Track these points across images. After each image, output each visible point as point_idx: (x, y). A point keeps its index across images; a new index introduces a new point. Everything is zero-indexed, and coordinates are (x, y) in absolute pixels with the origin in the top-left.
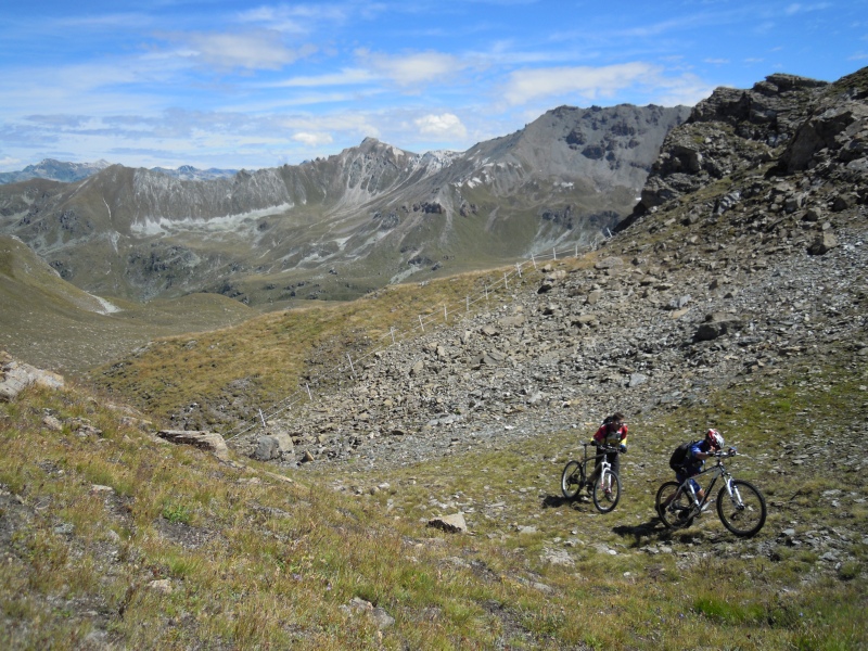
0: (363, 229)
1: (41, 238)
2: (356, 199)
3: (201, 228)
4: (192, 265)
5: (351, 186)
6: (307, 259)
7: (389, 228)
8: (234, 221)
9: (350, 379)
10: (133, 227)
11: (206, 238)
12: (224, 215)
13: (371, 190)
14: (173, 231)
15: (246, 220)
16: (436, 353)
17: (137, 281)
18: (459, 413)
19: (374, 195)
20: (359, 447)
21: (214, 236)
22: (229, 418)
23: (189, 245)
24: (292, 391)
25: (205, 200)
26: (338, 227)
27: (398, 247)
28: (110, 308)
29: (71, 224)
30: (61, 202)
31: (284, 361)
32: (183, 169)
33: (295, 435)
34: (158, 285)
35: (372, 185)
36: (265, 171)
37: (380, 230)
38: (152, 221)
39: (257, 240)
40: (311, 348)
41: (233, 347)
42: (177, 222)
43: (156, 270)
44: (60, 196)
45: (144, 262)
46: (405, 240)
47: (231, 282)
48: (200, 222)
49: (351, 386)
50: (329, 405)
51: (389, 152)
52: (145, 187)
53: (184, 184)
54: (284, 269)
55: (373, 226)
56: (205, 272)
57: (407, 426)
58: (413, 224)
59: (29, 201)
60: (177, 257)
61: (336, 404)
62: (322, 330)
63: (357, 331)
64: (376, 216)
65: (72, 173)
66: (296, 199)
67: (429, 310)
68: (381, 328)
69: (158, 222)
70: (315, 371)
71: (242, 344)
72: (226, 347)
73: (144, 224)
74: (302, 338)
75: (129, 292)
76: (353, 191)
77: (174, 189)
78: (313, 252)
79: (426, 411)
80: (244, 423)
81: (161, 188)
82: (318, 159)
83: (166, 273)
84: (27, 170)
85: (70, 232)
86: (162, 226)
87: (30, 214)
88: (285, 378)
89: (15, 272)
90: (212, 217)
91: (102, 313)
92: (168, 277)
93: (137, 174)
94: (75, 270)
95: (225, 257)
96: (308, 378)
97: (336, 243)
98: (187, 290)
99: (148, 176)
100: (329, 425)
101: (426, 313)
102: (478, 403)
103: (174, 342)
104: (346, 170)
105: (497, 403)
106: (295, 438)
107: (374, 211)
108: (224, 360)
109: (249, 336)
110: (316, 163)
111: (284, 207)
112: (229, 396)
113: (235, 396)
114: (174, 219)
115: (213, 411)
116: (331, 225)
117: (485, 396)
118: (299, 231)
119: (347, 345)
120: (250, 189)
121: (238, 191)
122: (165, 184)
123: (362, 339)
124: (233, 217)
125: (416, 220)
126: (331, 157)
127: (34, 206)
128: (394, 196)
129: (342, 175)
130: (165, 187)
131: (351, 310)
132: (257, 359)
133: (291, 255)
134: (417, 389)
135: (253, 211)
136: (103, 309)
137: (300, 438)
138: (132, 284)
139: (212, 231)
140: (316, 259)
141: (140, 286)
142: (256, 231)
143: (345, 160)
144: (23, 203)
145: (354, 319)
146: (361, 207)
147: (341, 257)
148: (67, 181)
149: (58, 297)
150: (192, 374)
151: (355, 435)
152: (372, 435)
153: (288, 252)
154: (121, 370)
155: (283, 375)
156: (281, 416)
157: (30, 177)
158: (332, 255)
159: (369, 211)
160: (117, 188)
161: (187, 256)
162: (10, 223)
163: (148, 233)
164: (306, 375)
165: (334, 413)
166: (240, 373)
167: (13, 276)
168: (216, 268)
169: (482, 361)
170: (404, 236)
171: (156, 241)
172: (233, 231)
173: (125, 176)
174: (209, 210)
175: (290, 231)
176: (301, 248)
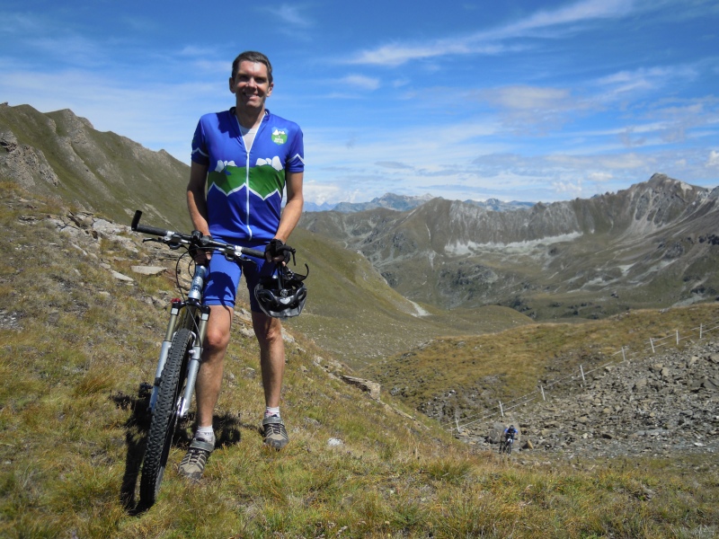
0: (646, 257)
1: (378, 254)
2: (642, 230)
3: (501, 251)
4: (490, 281)
5: (638, 218)
6: (591, 283)
7: (673, 257)
8: (529, 246)
9: (579, 387)
10: (446, 248)
11: (504, 259)
12: (521, 241)
13: (657, 222)
14: (477, 253)
15: (539, 246)
16: (661, 374)
17: (446, 292)
18: (666, 428)
19: (660, 226)
20: (572, 443)
21: (511, 258)
22: (476, 406)
23: (490, 265)
24: (530, 391)
25: (506, 228)
26: (623, 255)
27: (682, 275)
28: (422, 312)
29: (400, 244)
30: (395, 226)
31: (528, 365)
32: (490, 202)
33: (524, 426)
34: (462, 296)
35: (657, 217)
36: (558, 203)
37: (664, 259)
38: (461, 244)
39: (547, 263)
40: (552, 357)
41: (491, 350)
42: (481, 245)
43: (461, 284)
44: (395, 221)
45: (453, 276)
46: (690, 270)
47: (522, 298)
48: (500, 246)
49: (580, 393)
50: (558, 406)
51: (678, 187)
52: (458, 215)
53: (490, 213)
54: (570, 290)
55: (657, 255)
56: (501, 288)
57: (617, 432)
58: (699, 255)
59: (373, 225)
60: (479, 274)
61: (564, 406)
62: (565, 343)
63: (594, 346)
64: (661, 246)
65: (405, 204)
66: (585, 228)
67: (663, 334)
68: (615, 346)
69: (466, 244)
70: (552, 376)
71: (499, 348)
72: (486, 349)
73: (455, 246)
74: (547, 348)
75: (439, 300)
76: (640, 222)
77: (481, 218)
78: (597, 276)
79: (639, 422)
80: (487, 411)
81: (471, 217)
82: (607, 194)
83: (469, 286)
84: (373, 201)
85: (399, 249)
86: (470, 248)
87: (372, 235)
88: (526, 379)
89: (356, 278)
90: (511, 242)
91: (415, 315)
92: (471, 290)
93: (453, 205)
94: (400, 279)
95: (518, 277)
96: (545, 382)
97: (619, 269)
98: (484, 302)
99: (461, 207)
100: (553, 422)
101: (660, 337)
102: (687, 422)
103: (449, 341)
104: (634, 203)
105: (705, 424)
106: (523, 429)
107: (659, 241)
108: (482, 359)
109: (505, 342)
110: (606, 197)
111: (574, 235)
112: (480, 388)
113: (484, 389)
114: (479, 243)
115: (466, 398)
116: (616, 252)
117: (695, 416)
118: (585, 257)
119: (583, 358)
120: (545, 219)
121: (536, 220)
122: (474, 214)
123: (597, 354)
124: (528, 242)
125: (702, 251)
126: (620, 192)
127: (375, 229)
128: (680, 227)
129: (629, 208)
130: (474, 216)
131: (594, 328)
132: (507, 361)
133: (577, 278)
134: (636, 403)
135: (546, 238)
136: (417, 312)
137: (528, 430)
138: (442, 294)
139: (509, 254)
140: (599, 283)
141: (448, 296)
142: (547, 256)
143: (633, 194)
144: (369, 226)
145: (594, 336)
146: (646, 237)
147: (624, 283)
148: (401, 210)
149: (385, 300)
150: (456, 367)
151: (571, 433)
152: (585, 436)
153: (574, 275)
154: (408, 359)
155: (525, 376)
156: (518, 410)
157: (375, 206)
158: (615, 280)
159: (654, 241)
160: (438, 217)
161: (487, 273)
162: (358, 241)
163: (458, 253)
164: (544, 379)
165: (560, 413)
166: (491, 371)
167: (354, 282)
168: (510, 285)
169: (702, 385)
170: (687, 266)
171: (463, 260)
172: (527, 254)
173: (443, 207)
174: (508, 236)
175: (577, 257)
176: (587, 272)
